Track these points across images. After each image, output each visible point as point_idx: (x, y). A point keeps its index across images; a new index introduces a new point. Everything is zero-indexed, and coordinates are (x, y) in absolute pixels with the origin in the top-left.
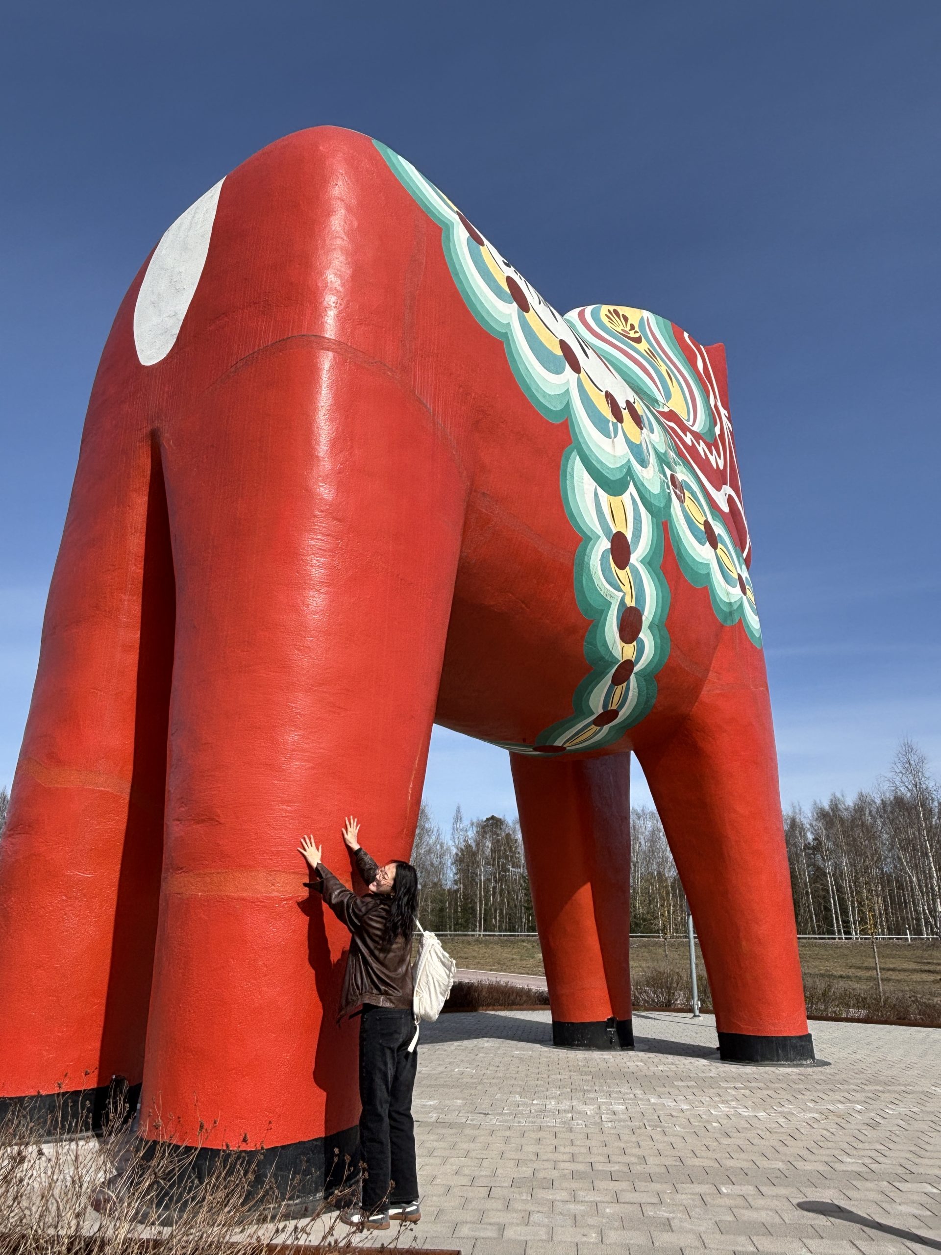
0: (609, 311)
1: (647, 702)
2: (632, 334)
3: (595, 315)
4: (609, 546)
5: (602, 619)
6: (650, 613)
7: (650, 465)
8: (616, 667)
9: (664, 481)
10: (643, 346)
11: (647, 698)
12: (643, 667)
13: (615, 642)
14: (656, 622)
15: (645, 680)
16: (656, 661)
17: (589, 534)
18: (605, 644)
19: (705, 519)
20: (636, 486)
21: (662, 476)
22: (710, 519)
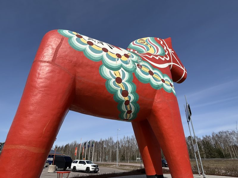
0: (139, 40)
2: (143, 42)
3: (136, 42)
4: (115, 80)
5: (116, 93)
6: (130, 90)
7: (130, 63)
8: (124, 102)
10: (146, 43)
11: (137, 107)
12: (132, 101)
13: (122, 97)
14: (133, 92)
15: (134, 104)
17: (108, 79)
19: (149, 70)
20: (123, 68)
21: (134, 65)
22: (152, 70)
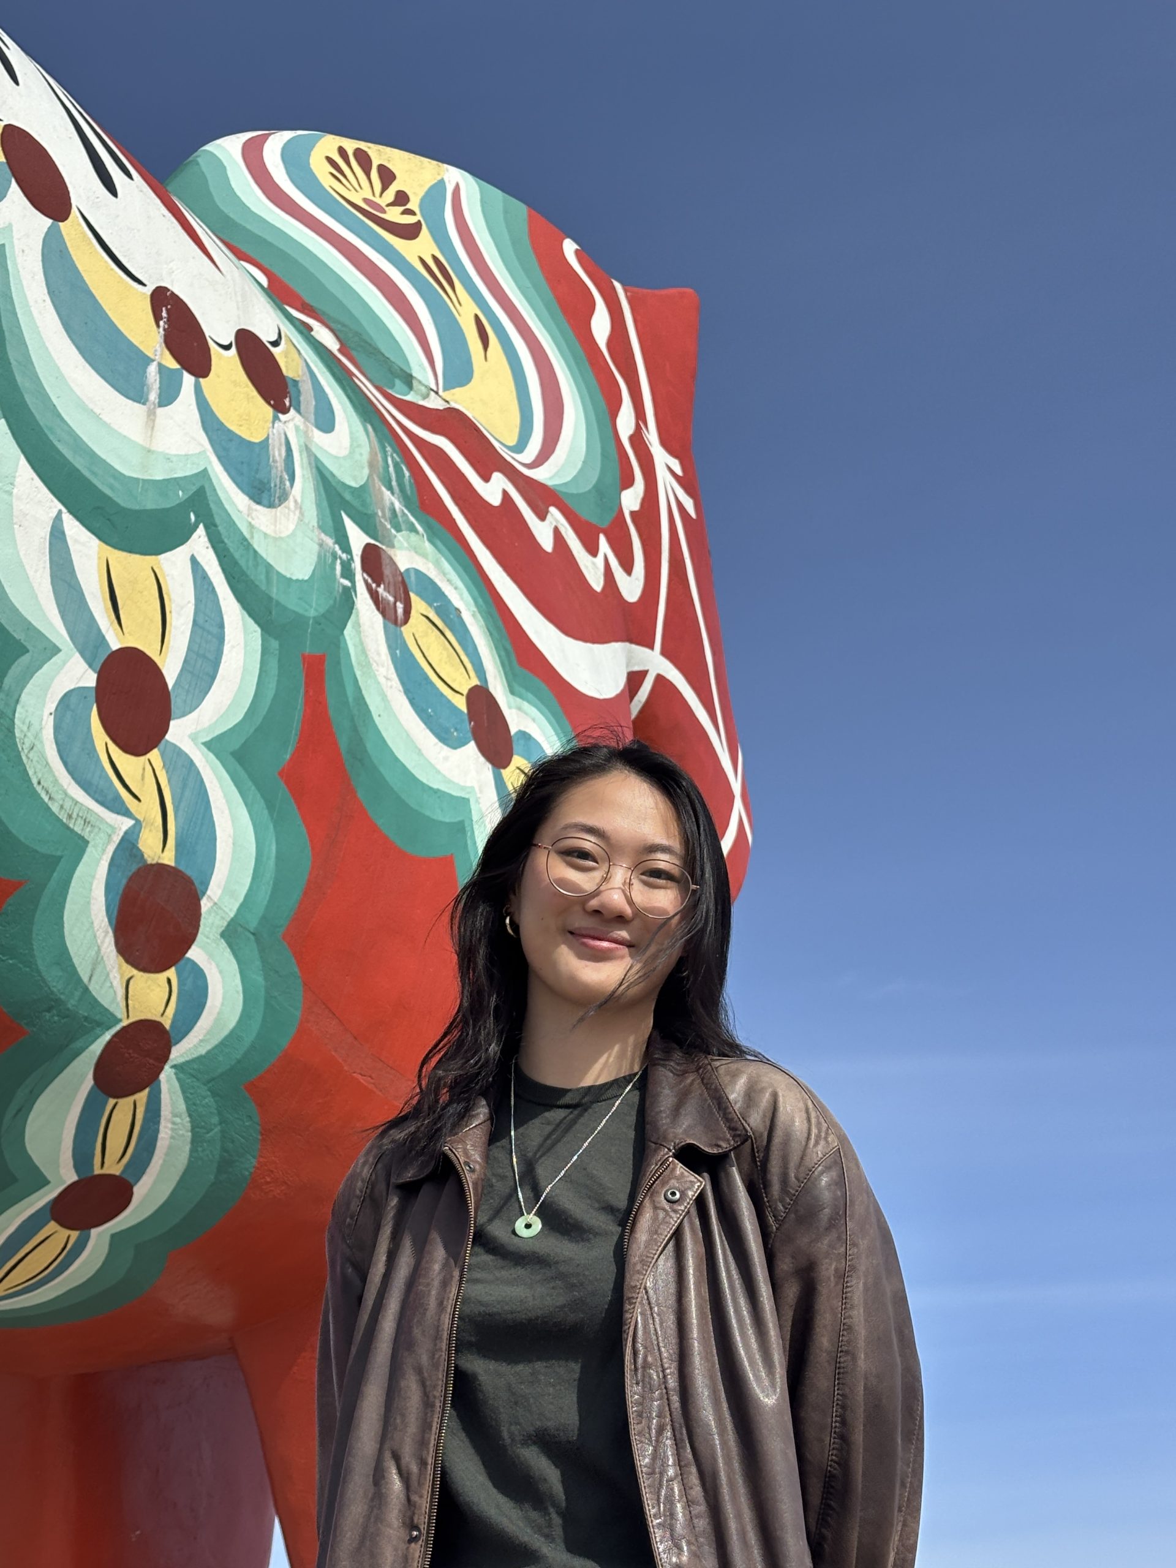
0: (342, 151)
1: (225, 1164)
2: (394, 215)
4: (90, 680)
5: (52, 884)
6: (228, 890)
7: (291, 503)
8: (107, 1036)
9: (335, 556)
10: (424, 247)
11: (224, 1149)
12: (203, 1051)
13: (98, 961)
14: (253, 923)
15: (214, 1094)
16: (249, 1038)
17: (18, 635)
18: (64, 959)
19: (475, 681)
20: (216, 542)
21: (329, 541)
22: (498, 689)
